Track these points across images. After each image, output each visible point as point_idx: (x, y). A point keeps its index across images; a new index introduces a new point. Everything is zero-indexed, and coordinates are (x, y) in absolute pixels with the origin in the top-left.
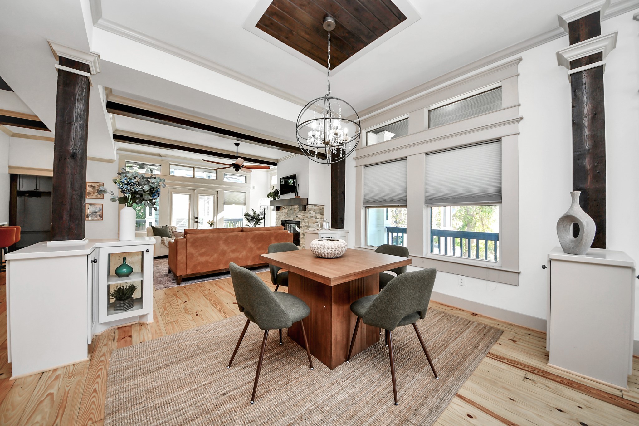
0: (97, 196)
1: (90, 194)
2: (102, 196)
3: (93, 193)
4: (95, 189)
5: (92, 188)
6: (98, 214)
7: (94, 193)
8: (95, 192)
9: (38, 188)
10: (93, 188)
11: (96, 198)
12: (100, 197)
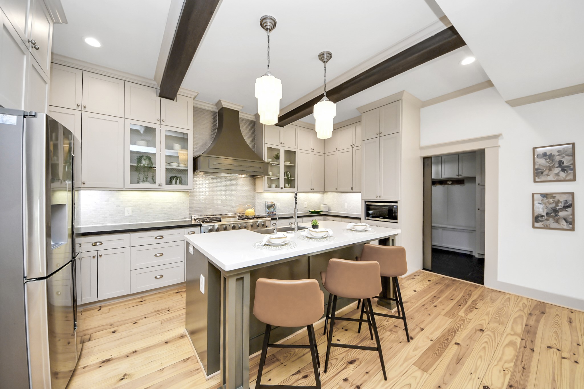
0: (557, 175)
1: (542, 173)
2: (572, 174)
3: (547, 171)
4: (553, 161)
5: (546, 159)
6: (562, 214)
7: (550, 170)
8: (553, 166)
9: (460, 173)
10: (549, 158)
11: (555, 179)
12: (566, 176)
